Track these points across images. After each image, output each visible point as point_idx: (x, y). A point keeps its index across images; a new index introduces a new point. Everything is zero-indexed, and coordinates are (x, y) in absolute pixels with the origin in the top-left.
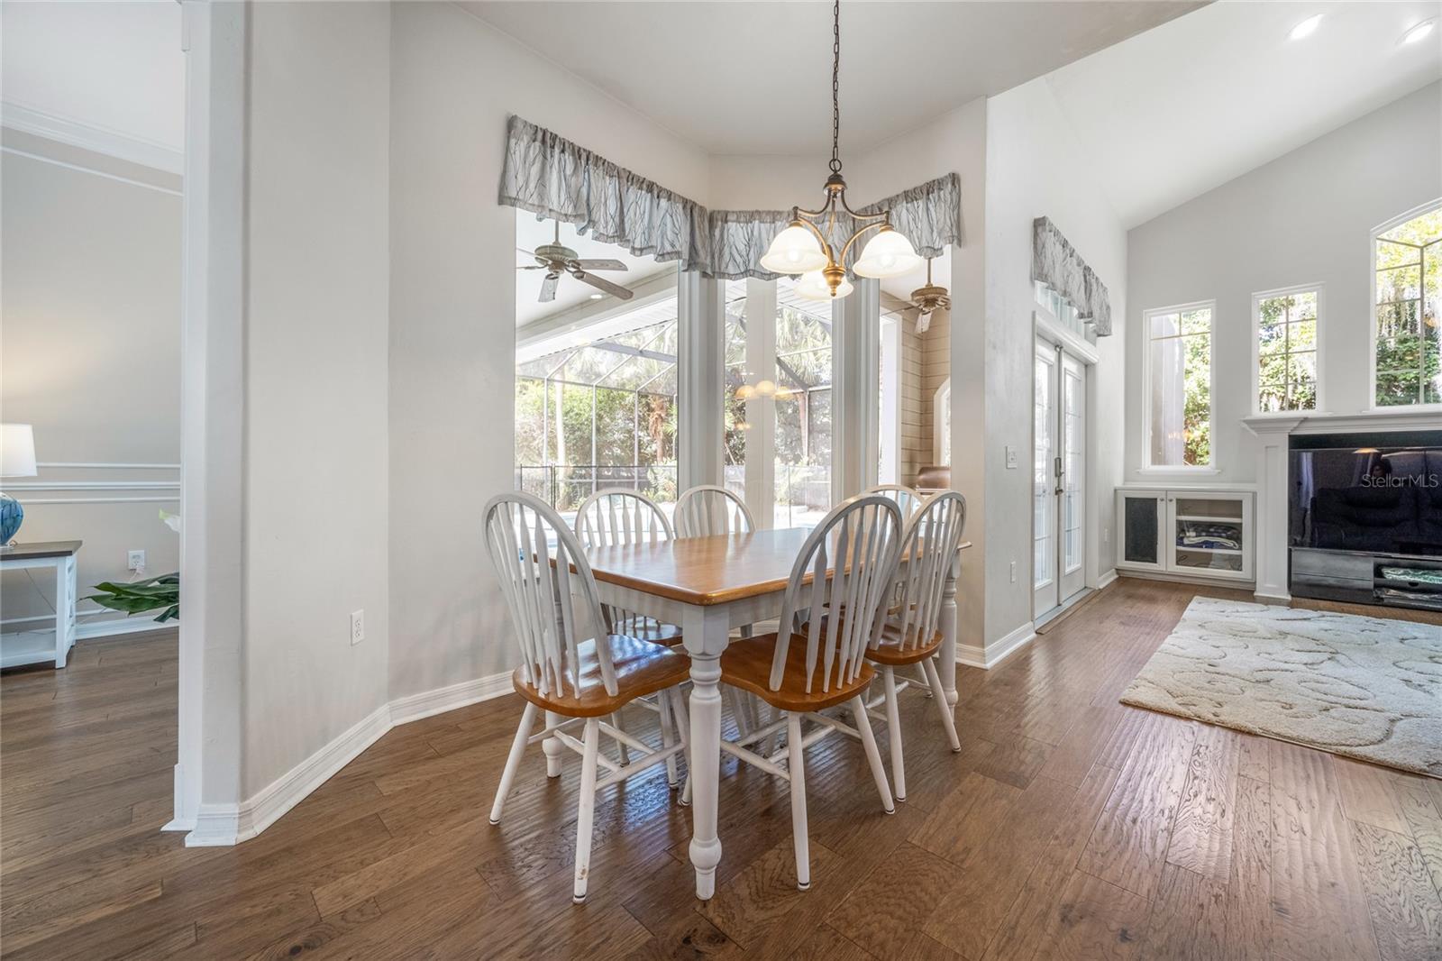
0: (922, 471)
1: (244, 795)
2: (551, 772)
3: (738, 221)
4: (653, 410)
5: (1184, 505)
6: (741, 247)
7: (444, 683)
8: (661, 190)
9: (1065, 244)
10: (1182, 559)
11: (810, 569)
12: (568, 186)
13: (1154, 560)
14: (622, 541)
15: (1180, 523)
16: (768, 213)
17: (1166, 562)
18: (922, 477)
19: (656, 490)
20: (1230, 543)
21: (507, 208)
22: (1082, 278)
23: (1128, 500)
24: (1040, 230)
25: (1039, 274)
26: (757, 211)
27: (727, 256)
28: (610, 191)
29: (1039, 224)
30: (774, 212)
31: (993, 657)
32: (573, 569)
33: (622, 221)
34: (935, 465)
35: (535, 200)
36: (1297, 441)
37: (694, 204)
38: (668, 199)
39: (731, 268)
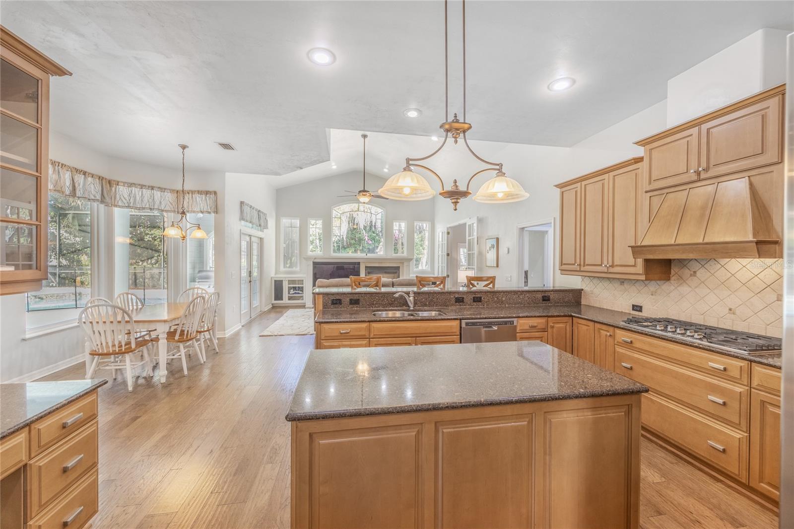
0: (199, 272)
3: (124, 186)
5: (290, 282)
6: (126, 196)
8: (88, 173)
9: (252, 206)
10: (290, 298)
13: (282, 300)
15: (289, 287)
16: (139, 185)
17: (285, 301)
18: (198, 275)
20: (301, 292)
22: (257, 215)
23: (275, 281)
24: (242, 205)
25: (242, 218)
26: (133, 184)
27: (118, 196)
29: (242, 203)
30: (142, 185)
31: (228, 333)
34: (204, 269)
36: (315, 263)
37: (103, 178)
38: (92, 177)
39: (120, 204)
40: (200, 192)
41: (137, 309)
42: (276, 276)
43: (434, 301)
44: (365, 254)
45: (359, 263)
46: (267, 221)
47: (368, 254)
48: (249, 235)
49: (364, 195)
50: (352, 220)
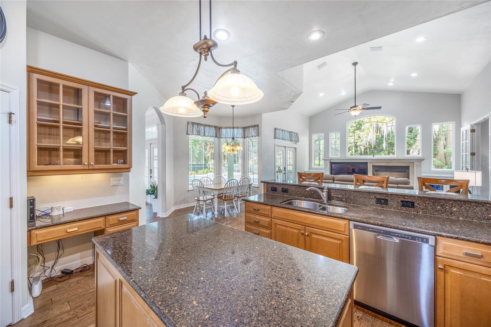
1: (166, 212)
2: (198, 212)
3: (224, 129)
4: (208, 145)
6: (225, 133)
7: (180, 205)
8: (211, 126)
9: (283, 130)
11: (226, 187)
12: (196, 130)
14: (206, 184)
16: (229, 127)
19: (209, 169)
21: (188, 135)
22: (289, 134)
25: (276, 138)
26: (227, 127)
27: (222, 135)
28: (203, 128)
29: (275, 129)
32: (203, 187)
33: (204, 133)
35: (192, 133)
36: (332, 163)
37: (216, 127)
38: (212, 127)
39: (223, 137)
40: (251, 127)
41: (210, 184)
42: (309, 171)
43: (351, 198)
44: (373, 156)
45: (366, 163)
46: (298, 137)
47: (375, 156)
48: (284, 147)
49: (355, 110)
50: (378, 129)
